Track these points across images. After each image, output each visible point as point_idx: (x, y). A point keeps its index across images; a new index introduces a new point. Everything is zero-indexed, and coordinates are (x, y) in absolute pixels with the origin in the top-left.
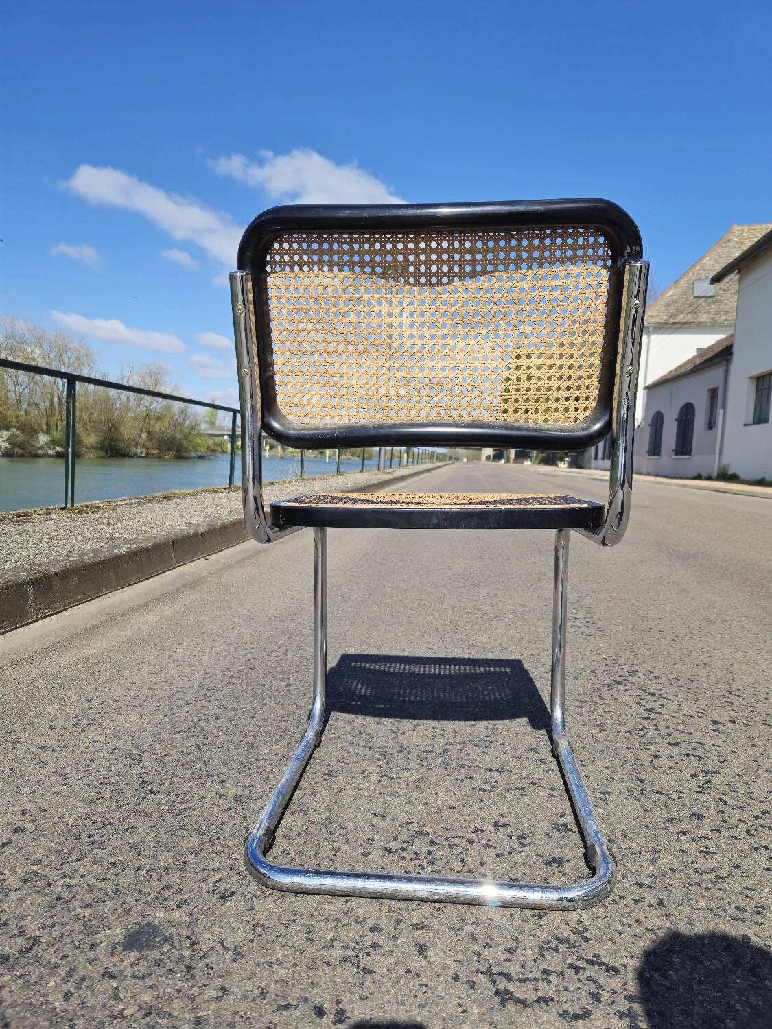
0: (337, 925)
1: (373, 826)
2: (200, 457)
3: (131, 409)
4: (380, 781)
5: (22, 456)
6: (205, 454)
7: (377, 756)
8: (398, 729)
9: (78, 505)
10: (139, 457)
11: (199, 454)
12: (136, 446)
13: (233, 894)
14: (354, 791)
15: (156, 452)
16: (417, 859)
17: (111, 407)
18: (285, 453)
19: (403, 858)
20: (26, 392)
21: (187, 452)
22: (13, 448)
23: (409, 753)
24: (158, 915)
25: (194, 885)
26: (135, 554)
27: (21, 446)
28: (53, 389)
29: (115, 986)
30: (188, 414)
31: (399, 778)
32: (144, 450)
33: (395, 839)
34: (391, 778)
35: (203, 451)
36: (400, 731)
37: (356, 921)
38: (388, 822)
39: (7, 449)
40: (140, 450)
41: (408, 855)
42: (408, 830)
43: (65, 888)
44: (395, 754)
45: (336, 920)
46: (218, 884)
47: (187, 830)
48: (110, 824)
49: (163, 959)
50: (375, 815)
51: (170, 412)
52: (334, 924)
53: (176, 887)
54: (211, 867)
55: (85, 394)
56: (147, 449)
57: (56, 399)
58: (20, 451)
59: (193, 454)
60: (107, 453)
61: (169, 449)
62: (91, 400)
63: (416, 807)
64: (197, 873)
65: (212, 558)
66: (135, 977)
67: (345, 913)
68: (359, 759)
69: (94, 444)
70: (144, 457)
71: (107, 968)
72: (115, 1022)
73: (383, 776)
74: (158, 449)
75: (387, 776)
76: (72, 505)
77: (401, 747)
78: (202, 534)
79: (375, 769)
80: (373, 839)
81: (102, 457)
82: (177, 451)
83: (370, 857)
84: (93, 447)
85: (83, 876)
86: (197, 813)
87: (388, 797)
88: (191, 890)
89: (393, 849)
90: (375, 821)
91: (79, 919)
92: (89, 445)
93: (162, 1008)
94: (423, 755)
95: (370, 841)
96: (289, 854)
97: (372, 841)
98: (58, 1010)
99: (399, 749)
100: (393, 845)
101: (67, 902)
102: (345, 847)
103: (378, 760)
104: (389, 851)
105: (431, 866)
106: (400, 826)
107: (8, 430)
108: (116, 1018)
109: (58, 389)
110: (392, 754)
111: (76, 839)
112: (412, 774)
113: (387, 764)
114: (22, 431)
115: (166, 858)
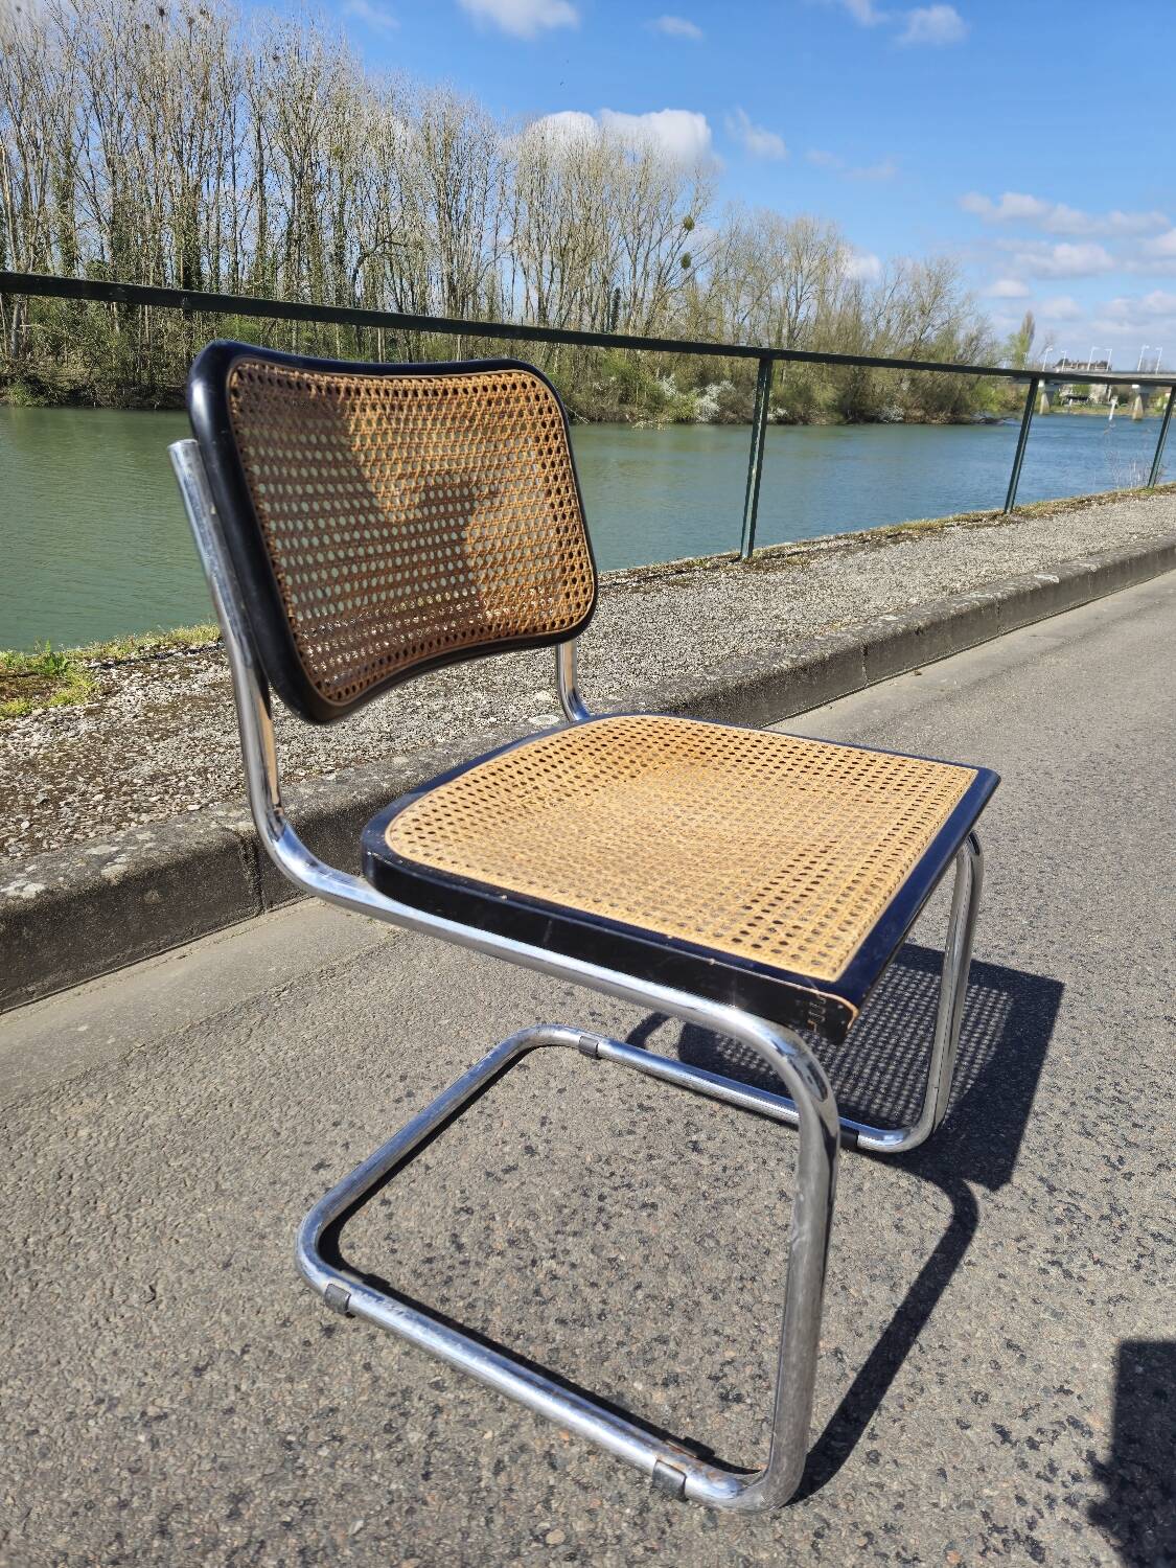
0: (865, 1547)
1: (996, 1365)
2: (990, 422)
3: (890, 341)
4: (1044, 1271)
5: (732, 422)
6: (998, 416)
7: (1059, 1211)
8: (1121, 1160)
9: (758, 552)
10: (893, 422)
11: (988, 415)
12: (890, 404)
13: (739, 1399)
14: (990, 1276)
15: (919, 413)
16: (1049, 1480)
17: (861, 339)
18: (1148, 411)
19: (1023, 1465)
20: (747, 322)
21: (966, 412)
22: (722, 411)
23: (1122, 1227)
24: (635, 1385)
25: (696, 1352)
26: (804, 669)
27: (732, 407)
28: (782, 314)
29: (552, 1483)
30: (982, 345)
31: (1081, 1279)
32: (901, 411)
33: (1025, 1415)
34: (1068, 1274)
35: (995, 409)
36: (1125, 1169)
37: (898, 1555)
38: (1026, 1372)
39: (716, 412)
40: (896, 412)
41: (1036, 1461)
42: (1056, 1406)
43: (549, 1276)
44: (1095, 1219)
45: (868, 1534)
46: (727, 1369)
47: (718, 1242)
48: (629, 1186)
49: (618, 1469)
50: (1009, 1345)
51: (950, 342)
52: (864, 1541)
53: (672, 1345)
54: (728, 1331)
55: (827, 320)
56: (907, 408)
57: (785, 331)
58: (732, 416)
59: (978, 417)
60: (846, 416)
61: (941, 408)
62: (834, 329)
63: (1090, 1360)
64: (705, 1333)
65: (931, 671)
66: (578, 1483)
67: (888, 1529)
68: (1023, 1207)
69: (830, 402)
70: (900, 422)
71: (552, 1446)
72: (534, 1545)
73: (1053, 1263)
74: (924, 408)
75: (1061, 1265)
76: (750, 555)
77: (1113, 1209)
78: (919, 631)
79: (1044, 1241)
80: (986, 1398)
81: (839, 423)
82: (953, 411)
83: (968, 1432)
84: (828, 407)
85: (573, 1266)
86: (739, 1214)
87: (1046, 1316)
88: (689, 1361)
89: (1014, 1437)
90: (1007, 1358)
91: (548, 1341)
92: (822, 406)
93: (590, 1557)
94: (1149, 1242)
95: (980, 1398)
96: (841, 1360)
97: (982, 1400)
98: (483, 1484)
99: (1106, 1211)
100: (1020, 1429)
101: (544, 1303)
102: (935, 1389)
103: (1059, 1221)
104: (1004, 1435)
105: (1068, 1508)
106: (1046, 1390)
107: (719, 384)
108: (537, 1539)
109: (790, 314)
110: (1088, 1217)
111: (585, 1195)
112: (1111, 1280)
113: (1072, 1237)
114: (737, 384)
115: (675, 1283)
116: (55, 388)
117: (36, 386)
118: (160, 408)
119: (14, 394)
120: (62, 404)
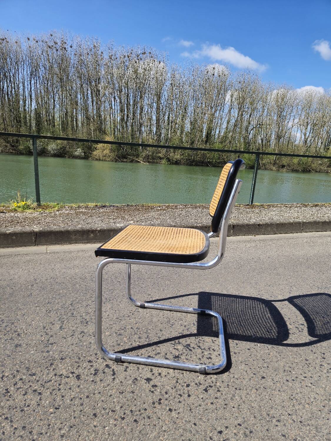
116: (172, 160)
117: (169, 160)
118: (194, 165)
119: (164, 161)
120: (173, 164)
